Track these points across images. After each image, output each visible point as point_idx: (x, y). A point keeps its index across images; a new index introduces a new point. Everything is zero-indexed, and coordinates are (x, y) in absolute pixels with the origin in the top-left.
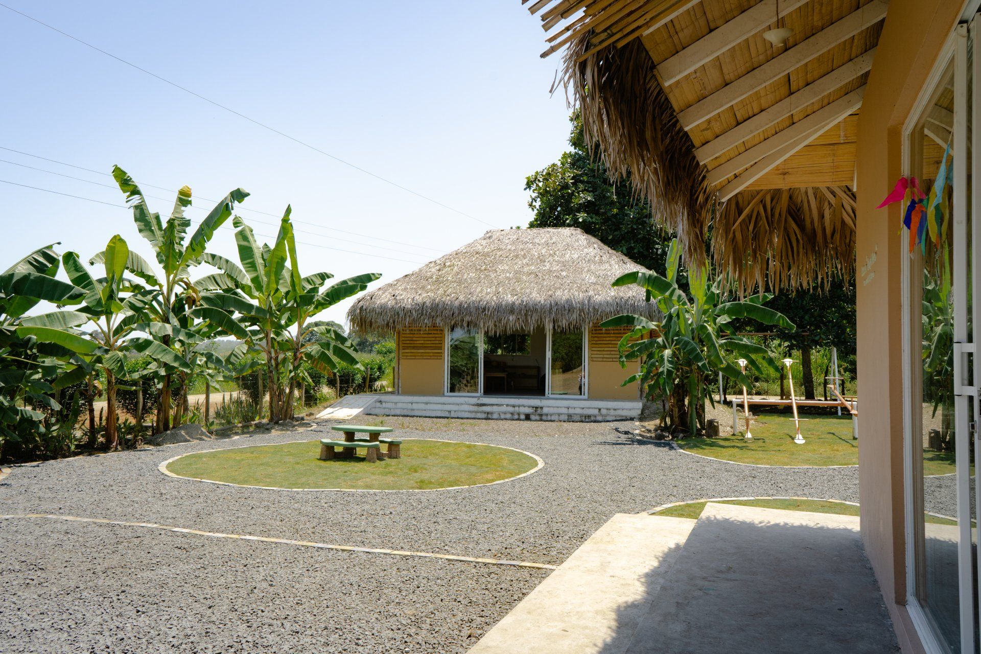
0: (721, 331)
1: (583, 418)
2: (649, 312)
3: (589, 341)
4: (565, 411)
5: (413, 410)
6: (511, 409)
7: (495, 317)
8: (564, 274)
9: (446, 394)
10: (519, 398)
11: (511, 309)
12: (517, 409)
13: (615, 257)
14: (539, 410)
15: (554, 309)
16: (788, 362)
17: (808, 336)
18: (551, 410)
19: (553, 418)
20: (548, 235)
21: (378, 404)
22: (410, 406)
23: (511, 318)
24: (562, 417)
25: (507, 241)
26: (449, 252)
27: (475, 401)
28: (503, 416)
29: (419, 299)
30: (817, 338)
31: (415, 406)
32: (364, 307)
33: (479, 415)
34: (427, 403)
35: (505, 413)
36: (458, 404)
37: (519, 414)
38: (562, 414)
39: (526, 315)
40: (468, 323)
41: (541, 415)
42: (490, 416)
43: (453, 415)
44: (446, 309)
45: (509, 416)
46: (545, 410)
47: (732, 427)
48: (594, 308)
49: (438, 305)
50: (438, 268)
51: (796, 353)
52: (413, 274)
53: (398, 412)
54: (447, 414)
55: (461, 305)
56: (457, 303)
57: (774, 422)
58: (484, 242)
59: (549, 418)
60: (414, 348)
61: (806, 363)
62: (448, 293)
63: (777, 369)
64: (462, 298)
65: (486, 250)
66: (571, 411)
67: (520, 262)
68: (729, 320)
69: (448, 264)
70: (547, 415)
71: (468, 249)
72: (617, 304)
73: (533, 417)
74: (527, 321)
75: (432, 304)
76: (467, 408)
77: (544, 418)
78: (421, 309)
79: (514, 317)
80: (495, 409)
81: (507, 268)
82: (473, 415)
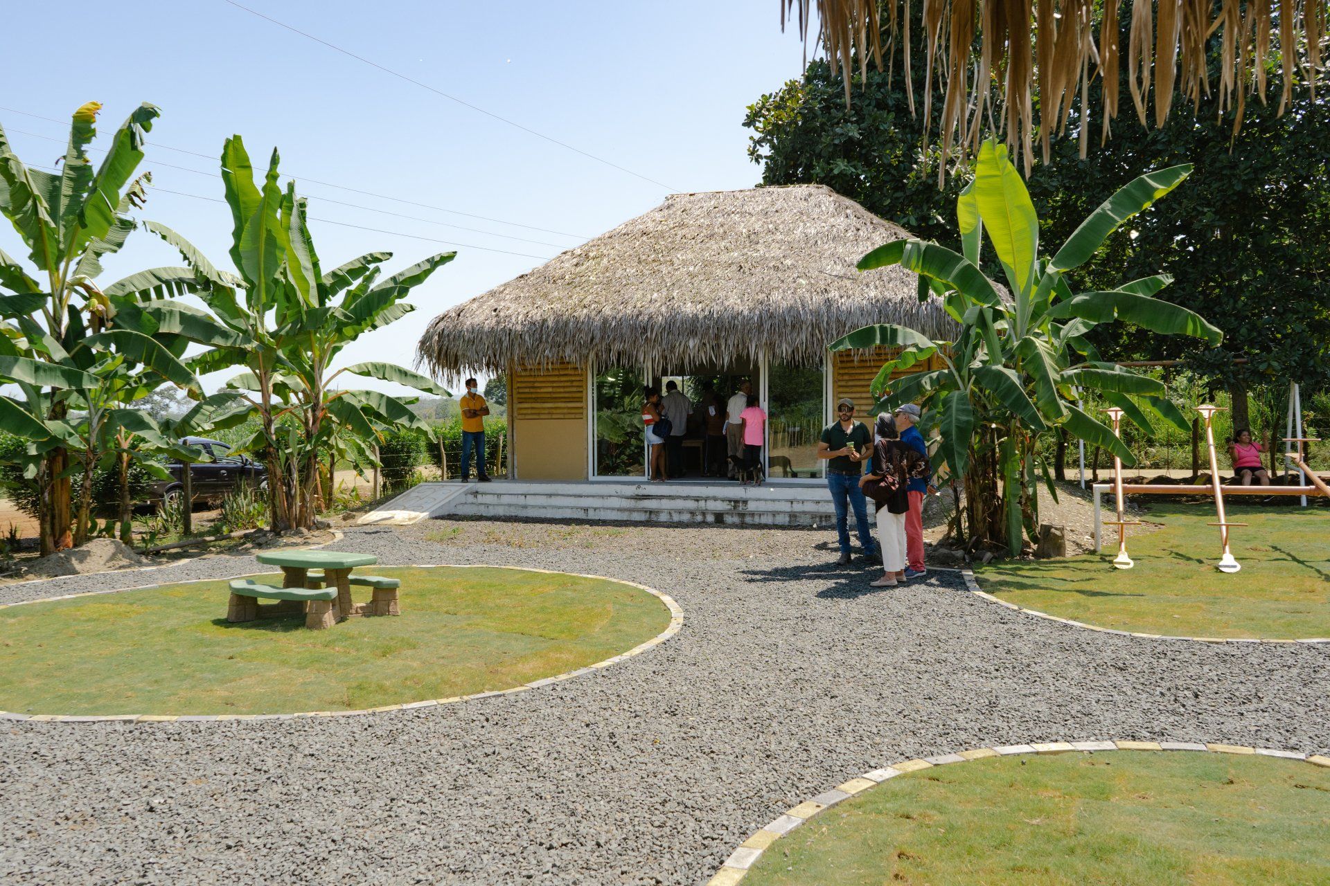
0: (1070, 355)
2: (938, 325)
3: (834, 382)
4: (786, 507)
5: (525, 507)
6: (691, 505)
7: (664, 343)
8: (788, 262)
9: (591, 478)
10: (707, 485)
11: (692, 327)
12: (702, 503)
13: (882, 230)
14: (741, 507)
15: (767, 326)
16: (1206, 411)
17: (1246, 363)
18: (762, 506)
19: (762, 521)
20: (769, 199)
21: (471, 499)
22: (521, 501)
23: (691, 344)
24: (779, 520)
25: (698, 212)
26: (598, 235)
27: (631, 490)
28: (676, 518)
29: (536, 315)
30: (1262, 368)
31: (531, 501)
32: (446, 332)
33: (637, 517)
34: (550, 495)
35: (680, 512)
36: (602, 497)
37: (704, 514)
38: (779, 513)
39: (717, 337)
40: (619, 354)
41: (742, 515)
42: (654, 518)
43: (592, 515)
44: (580, 330)
45: (686, 517)
46: (752, 506)
47: (1093, 536)
48: (838, 320)
49: (566, 324)
50: (575, 261)
51: (1223, 396)
52: (532, 274)
53: (501, 511)
54: (581, 515)
55: (605, 321)
56: (598, 321)
57: (1177, 525)
58: (658, 216)
59: (757, 520)
60: (536, 400)
61: (1239, 412)
62: (586, 302)
63: (1182, 423)
64: (607, 311)
65: (659, 228)
66: (797, 507)
67: (715, 247)
68: (1084, 330)
69: (591, 255)
70: (752, 514)
71: (631, 228)
72: (880, 312)
73: (729, 519)
74: (719, 346)
75: (558, 322)
76: (616, 503)
77: (747, 521)
78: (538, 330)
79: (697, 341)
80: (664, 504)
81: (690, 256)
82: (624, 516)
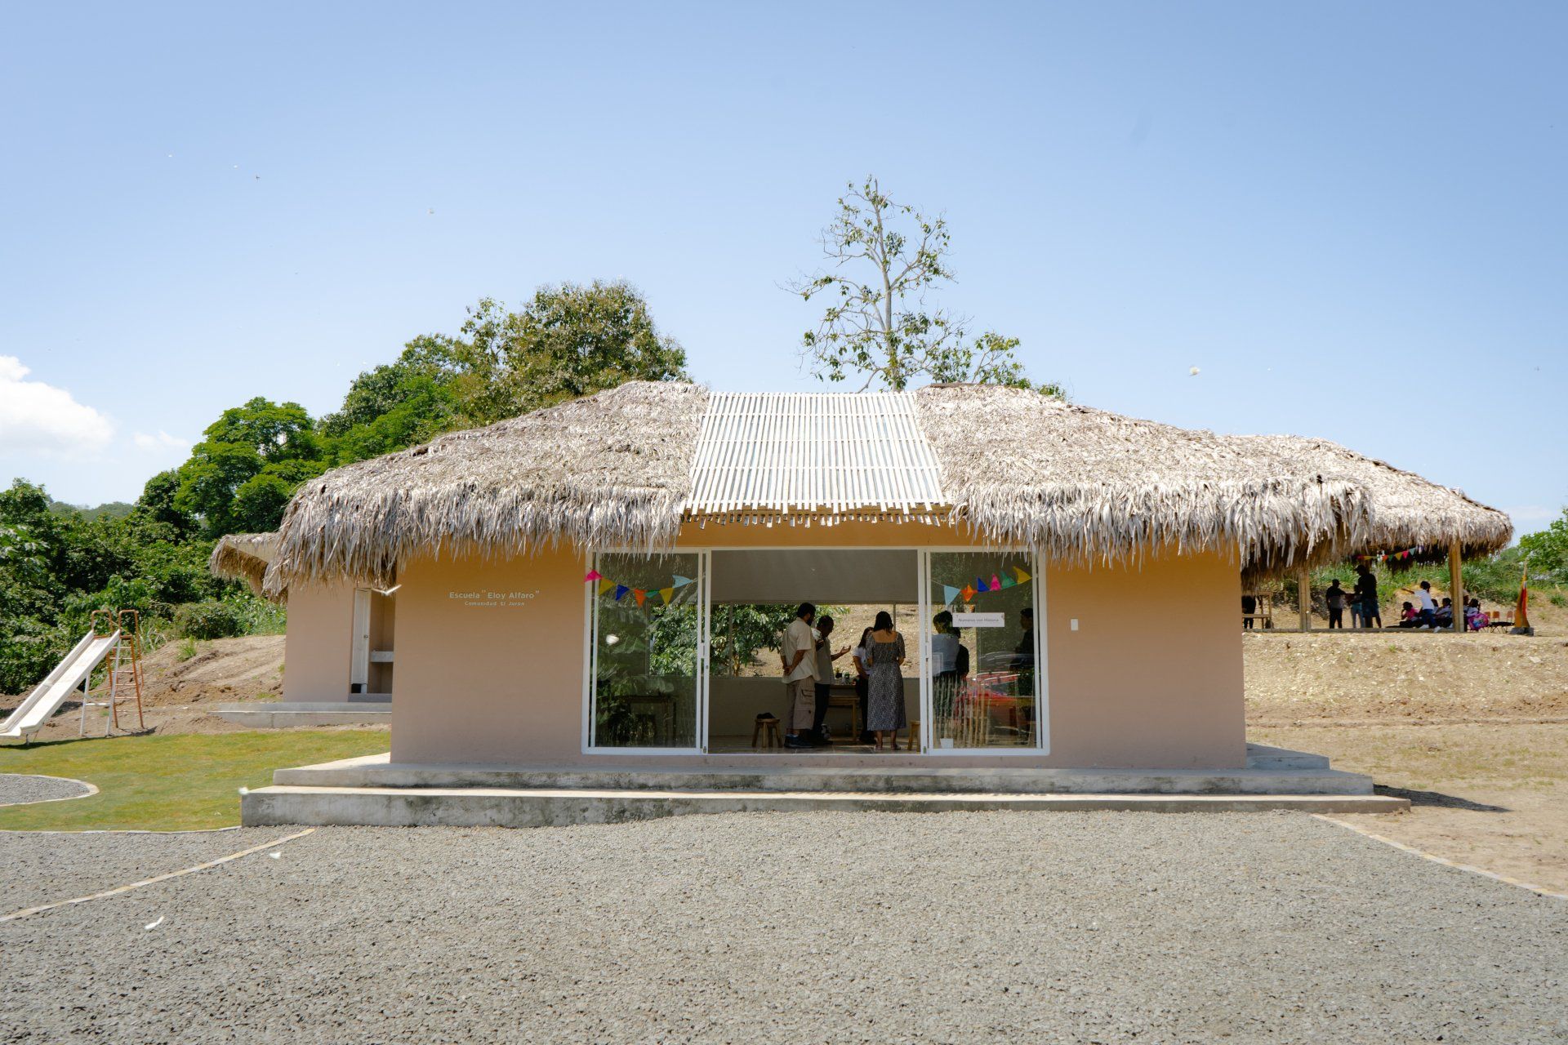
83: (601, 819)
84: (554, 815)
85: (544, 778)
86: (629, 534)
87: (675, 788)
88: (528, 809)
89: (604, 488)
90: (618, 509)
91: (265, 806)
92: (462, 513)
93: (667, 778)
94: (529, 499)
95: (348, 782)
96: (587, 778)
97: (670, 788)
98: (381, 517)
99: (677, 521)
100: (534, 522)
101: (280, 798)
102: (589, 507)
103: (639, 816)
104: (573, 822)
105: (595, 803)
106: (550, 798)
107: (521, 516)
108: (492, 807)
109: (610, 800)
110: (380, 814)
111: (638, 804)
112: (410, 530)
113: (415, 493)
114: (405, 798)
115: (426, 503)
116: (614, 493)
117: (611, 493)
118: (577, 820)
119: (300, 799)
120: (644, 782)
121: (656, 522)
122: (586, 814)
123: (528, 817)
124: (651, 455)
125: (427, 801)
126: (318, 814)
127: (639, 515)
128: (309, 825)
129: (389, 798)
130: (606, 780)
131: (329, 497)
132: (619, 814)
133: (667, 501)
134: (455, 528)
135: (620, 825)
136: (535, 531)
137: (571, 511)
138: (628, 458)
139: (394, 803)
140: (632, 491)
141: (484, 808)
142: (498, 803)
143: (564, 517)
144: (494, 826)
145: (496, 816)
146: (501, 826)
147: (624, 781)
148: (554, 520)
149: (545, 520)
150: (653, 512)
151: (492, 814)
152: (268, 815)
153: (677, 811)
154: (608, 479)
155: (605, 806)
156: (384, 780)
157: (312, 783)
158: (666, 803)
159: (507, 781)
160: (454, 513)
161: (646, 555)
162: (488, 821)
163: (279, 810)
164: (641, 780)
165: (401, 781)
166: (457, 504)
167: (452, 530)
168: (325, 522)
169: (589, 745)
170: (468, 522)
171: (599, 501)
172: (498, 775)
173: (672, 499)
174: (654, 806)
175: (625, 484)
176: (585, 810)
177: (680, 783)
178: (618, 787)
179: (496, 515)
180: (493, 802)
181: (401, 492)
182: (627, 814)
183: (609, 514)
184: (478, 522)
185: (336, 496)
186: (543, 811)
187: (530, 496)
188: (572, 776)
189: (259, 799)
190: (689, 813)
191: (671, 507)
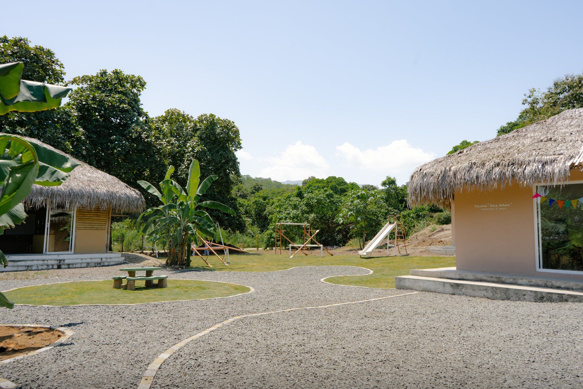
1: (96, 265)
4: (81, 261)
12: (46, 262)
14: (63, 262)
19: (77, 266)
24: (83, 265)
28: (40, 268)
33: (21, 268)
37: (51, 265)
41: (67, 265)
42: (29, 268)
45: (45, 267)
46: (67, 261)
59: (74, 266)
66: (85, 261)
73: (62, 266)
77: (71, 266)
80: (35, 263)
82: (15, 269)
83: (533, 300)
84: (510, 296)
85: (511, 280)
86: (544, 177)
87: (576, 289)
88: (499, 292)
89: (531, 158)
90: (538, 167)
91: (402, 282)
92: (470, 174)
93: (571, 284)
94: (498, 166)
95: (435, 276)
96: (531, 282)
97: (573, 289)
98: (440, 178)
99: (568, 169)
100: (500, 174)
101: (407, 280)
102: (524, 167)
103: (551, 300)
104: (519, 300)
105: (529, 293)
106: (508, 289)
107: (494, 173)
108: (483, 290)
109: (536, 292)
110: (441, 289)
111: (550, 295)
112: (451, 182)
113: (453, 168)
114: (450, 283)
115: (456, 172)
116: (536, 160)
117: (535, 160)
118: (521, 299)
119: (414, 281)
120: (559, 285)
121: (557, 171)
122: (525, 297)
123: (499, 296)
124: (563, 141)
125: (458, 285)
126: (420, 286)
127: (548, 168)
128: (416, 290)
129: (444, 283)
130: (540, 283)
131: (423, 173)
132: (541, 298)
133: (563, 160)
134: (467, 180)
135: (541, 304)
136: (500, 179)
137: (516, 169)
138: (549, 144)
139: (446, 285)
140: (545, 158)
141: (480, 290)
142: (486, 289)
143: (513, 172)
144: (485, 298)
145: (485, 294)
146: (488, 298)
147: (549, 284)
148: (508, 174)
149: (504, 174)
150: (556, 166)
151: (484, 293)
152: (404, 285)
153: (570, 300)
154: (534, 154)
155: (534, 294)
156: (448, 276)
157: (421, 275)
158: (564, 296)
159: (495, 280)
160: (467, 174)
161: (553, 186)
162: (482, 295)
163: (407, 284)
164: (558, 284)
165: (454, 277)
166: (468, 171)
167: (466, 181)
168: (421, 181)
169: (540, 268)
170: (472, 177)
171: (529, 164)
172: (492, 277)
173: (565, 159)
174: (558, 297)
175: (542, 155)
176: (524, 295)
177: (578, 287)
178: (546, 286)
179: (484, 173)
180: (484, 288)
181: (448, 168)
182: (545, 299)
183: (533, 169)
184: (477, 176)
185: (425, 172)
186: (505, 294)
187: (498, 165)
188: (524, 280)
189: (401, 279)
190: (577, 301)
191: (565, 163)
